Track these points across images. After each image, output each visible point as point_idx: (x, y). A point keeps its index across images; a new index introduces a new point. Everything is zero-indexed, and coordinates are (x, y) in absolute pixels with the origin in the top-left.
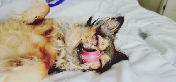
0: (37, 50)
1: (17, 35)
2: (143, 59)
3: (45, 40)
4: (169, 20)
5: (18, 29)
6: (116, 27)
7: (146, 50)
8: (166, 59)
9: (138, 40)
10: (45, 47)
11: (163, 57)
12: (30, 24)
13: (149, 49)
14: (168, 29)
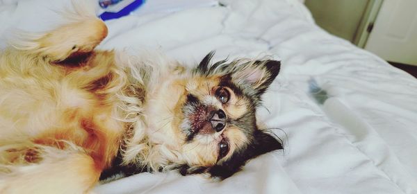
0: (75, 124)
1: (26, 87)
3: (93, 100)
5: (28, 74)
6: (263, 81)
7: (324, 129)
8: (364, 152)
9: (307, 107)
11: (359, 148)
13: (329, 128)
14: (373, 82)
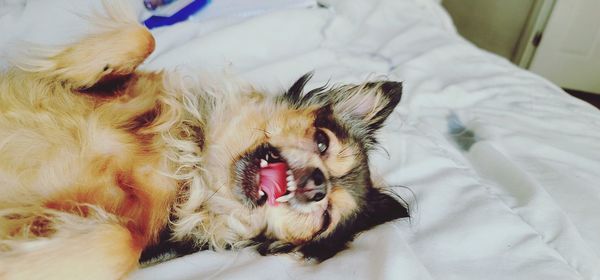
0: (107, 180)
1: (37, 126)
2: (456, 219)
3: (133, 145)
4: (548, 88)
5: (41, 106)
7: (470, 188)
8: (528, 223)
9: (445, 154)
10: (132, 171)
11: (521, 216)
12: (84, 90)
13: (476, 186)
14: (542, 118)
